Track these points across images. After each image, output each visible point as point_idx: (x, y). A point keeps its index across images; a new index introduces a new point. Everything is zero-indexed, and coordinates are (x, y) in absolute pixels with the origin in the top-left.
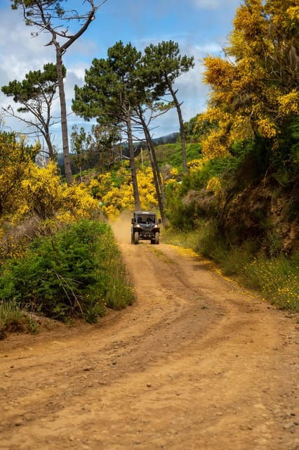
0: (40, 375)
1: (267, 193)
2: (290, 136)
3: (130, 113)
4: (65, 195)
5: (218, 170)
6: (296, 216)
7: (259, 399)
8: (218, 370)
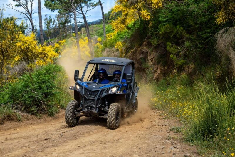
0: (21, 142)
1: (146, 49)
2: (158, 19)
3: (76, 8)
4: (40, 51)
5: (121, 38)
6: (161, 61)
7: (137, 153)
8: (116, 138)
